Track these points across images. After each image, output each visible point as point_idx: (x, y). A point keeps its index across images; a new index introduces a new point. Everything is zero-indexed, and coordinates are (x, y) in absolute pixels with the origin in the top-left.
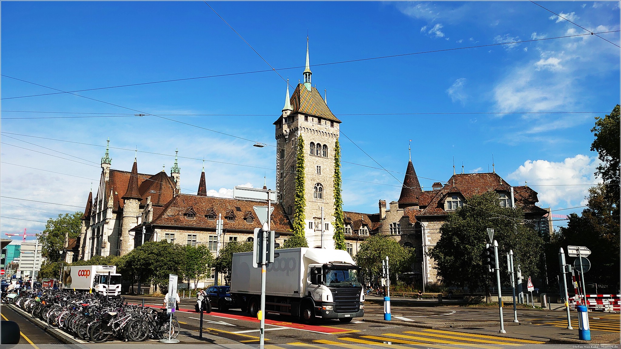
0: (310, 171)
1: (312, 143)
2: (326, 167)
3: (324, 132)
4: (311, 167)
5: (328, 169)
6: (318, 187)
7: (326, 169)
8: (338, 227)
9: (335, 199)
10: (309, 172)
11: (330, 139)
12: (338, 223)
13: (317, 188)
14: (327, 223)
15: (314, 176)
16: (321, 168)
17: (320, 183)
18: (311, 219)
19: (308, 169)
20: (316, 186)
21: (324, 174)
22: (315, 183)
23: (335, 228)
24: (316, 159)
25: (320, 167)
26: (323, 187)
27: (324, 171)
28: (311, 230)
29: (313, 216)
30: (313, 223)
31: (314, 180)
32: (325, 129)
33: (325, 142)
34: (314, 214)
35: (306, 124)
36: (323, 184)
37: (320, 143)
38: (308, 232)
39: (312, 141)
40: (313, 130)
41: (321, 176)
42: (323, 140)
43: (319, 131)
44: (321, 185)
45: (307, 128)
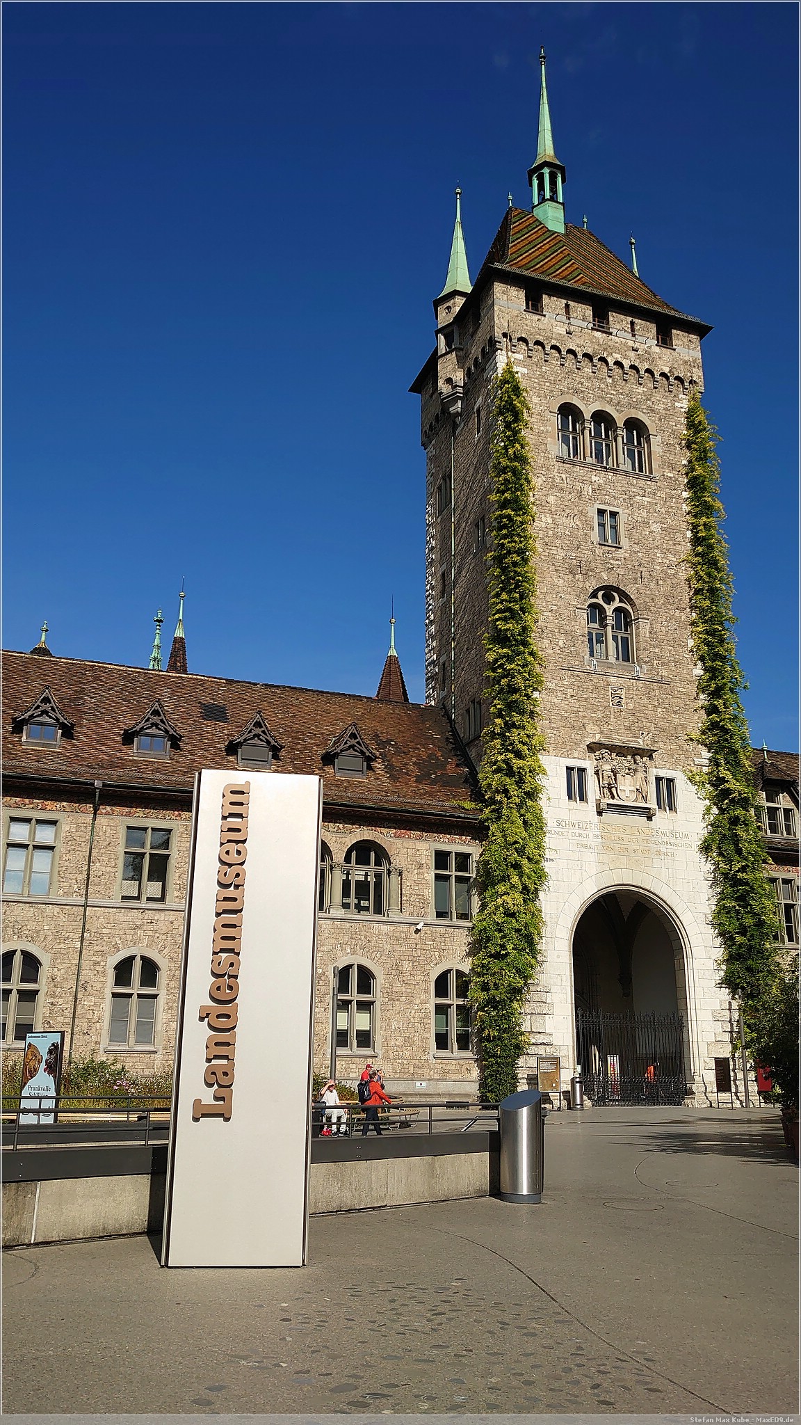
0: (560, 530)
1: (568, 411)
2: (644, 515)
3: (626, 364)
4: (567, 511)
5: (656, 527)
6: (609, 609)
7: (646, 523)
8: (726, 793)
9: (700, 664)
10: (556, 536)
11: (657, 396)
12: (724, 773)
13: (602, 611)
14: (663, 773)
15: (586, 554)
16: (623, 518)
17: (617, 590)
18: (576, 754)
19: (550, 521)
20: (600, 601)
21: (637, 548)
22: (592, 585)
23: (707, 802)
24: (594, 478)
25: (614, 515)
26: (633, 605)
27: (636, 535)
28: (579, 805)
29: (588, 741)
30: (590, 773)
31: (586, 575)
32: (632, 354)
33: (636, 406)
34: (589, 728)
35: (531, 325)
36: (631, 591)
37: (609, 409)
38: (564, 816)
39: (568, 399)
40: (570, 351)
41: (620, 553)
42: (625, 401)
43: (603, 360)
44: (624, 596)
45: (538, 343)
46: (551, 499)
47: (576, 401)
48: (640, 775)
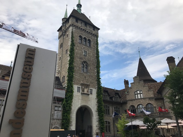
0: (79, 52)
1: (80, 36)
2: (90, 52)
3: (89, 32)
6: (85, 65)
11: (92, 37)
14: (91, 88)
15: (82, 56)
16: (87, 52)
17: (86, 62)
18: (79, 85)
20: (84, 63)
21: (89, 56)
22: (82, 61)
26: (88, 64)
28: (79, 93)
29: (81, 83)
30: (81, 88)
31: (82, 59)
32: (89, 30)
33: (90, 37)
34: (81, 81)
35: (76, 24)
36: (88, 62)
37: (86, 37)
38: (76, 94)
39: (81, 35)
40: (81, 28)
41: (86, 57)
42: (88, 37)
43: (86, 31)
44: (87, 63)
45: (77, 26)
46: (78, 48)
47: (82, 35)
48: (88, 89)
